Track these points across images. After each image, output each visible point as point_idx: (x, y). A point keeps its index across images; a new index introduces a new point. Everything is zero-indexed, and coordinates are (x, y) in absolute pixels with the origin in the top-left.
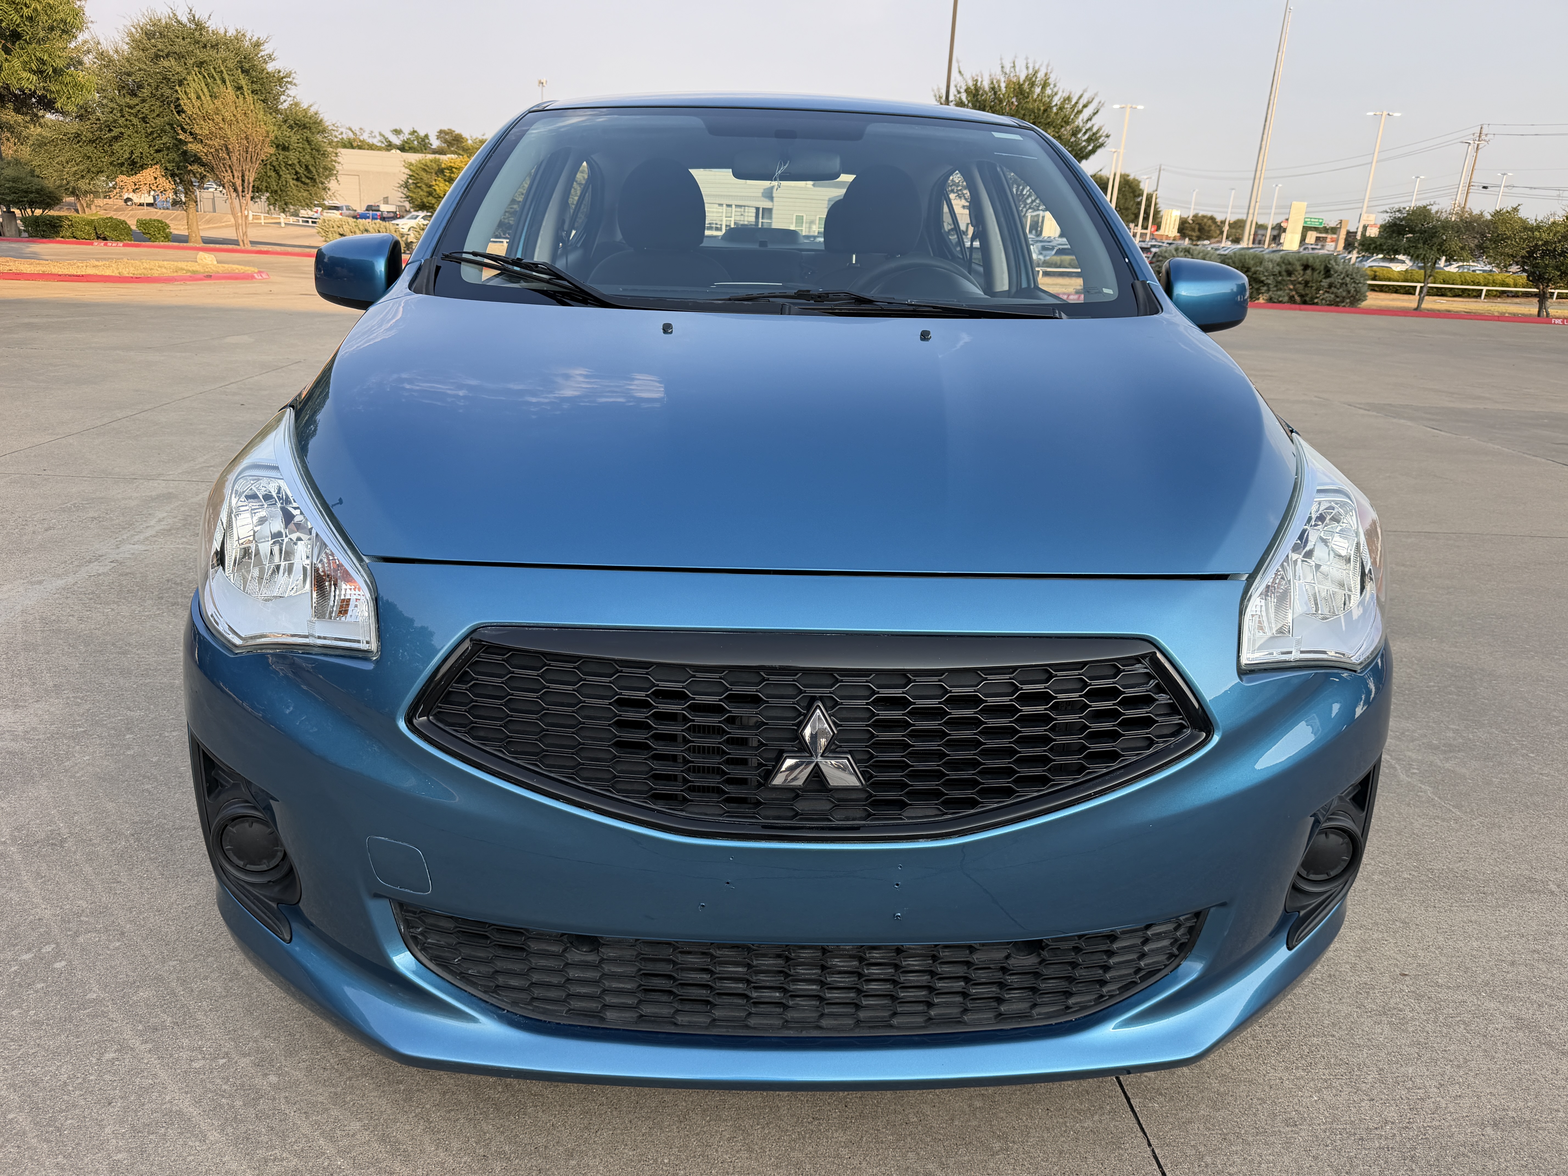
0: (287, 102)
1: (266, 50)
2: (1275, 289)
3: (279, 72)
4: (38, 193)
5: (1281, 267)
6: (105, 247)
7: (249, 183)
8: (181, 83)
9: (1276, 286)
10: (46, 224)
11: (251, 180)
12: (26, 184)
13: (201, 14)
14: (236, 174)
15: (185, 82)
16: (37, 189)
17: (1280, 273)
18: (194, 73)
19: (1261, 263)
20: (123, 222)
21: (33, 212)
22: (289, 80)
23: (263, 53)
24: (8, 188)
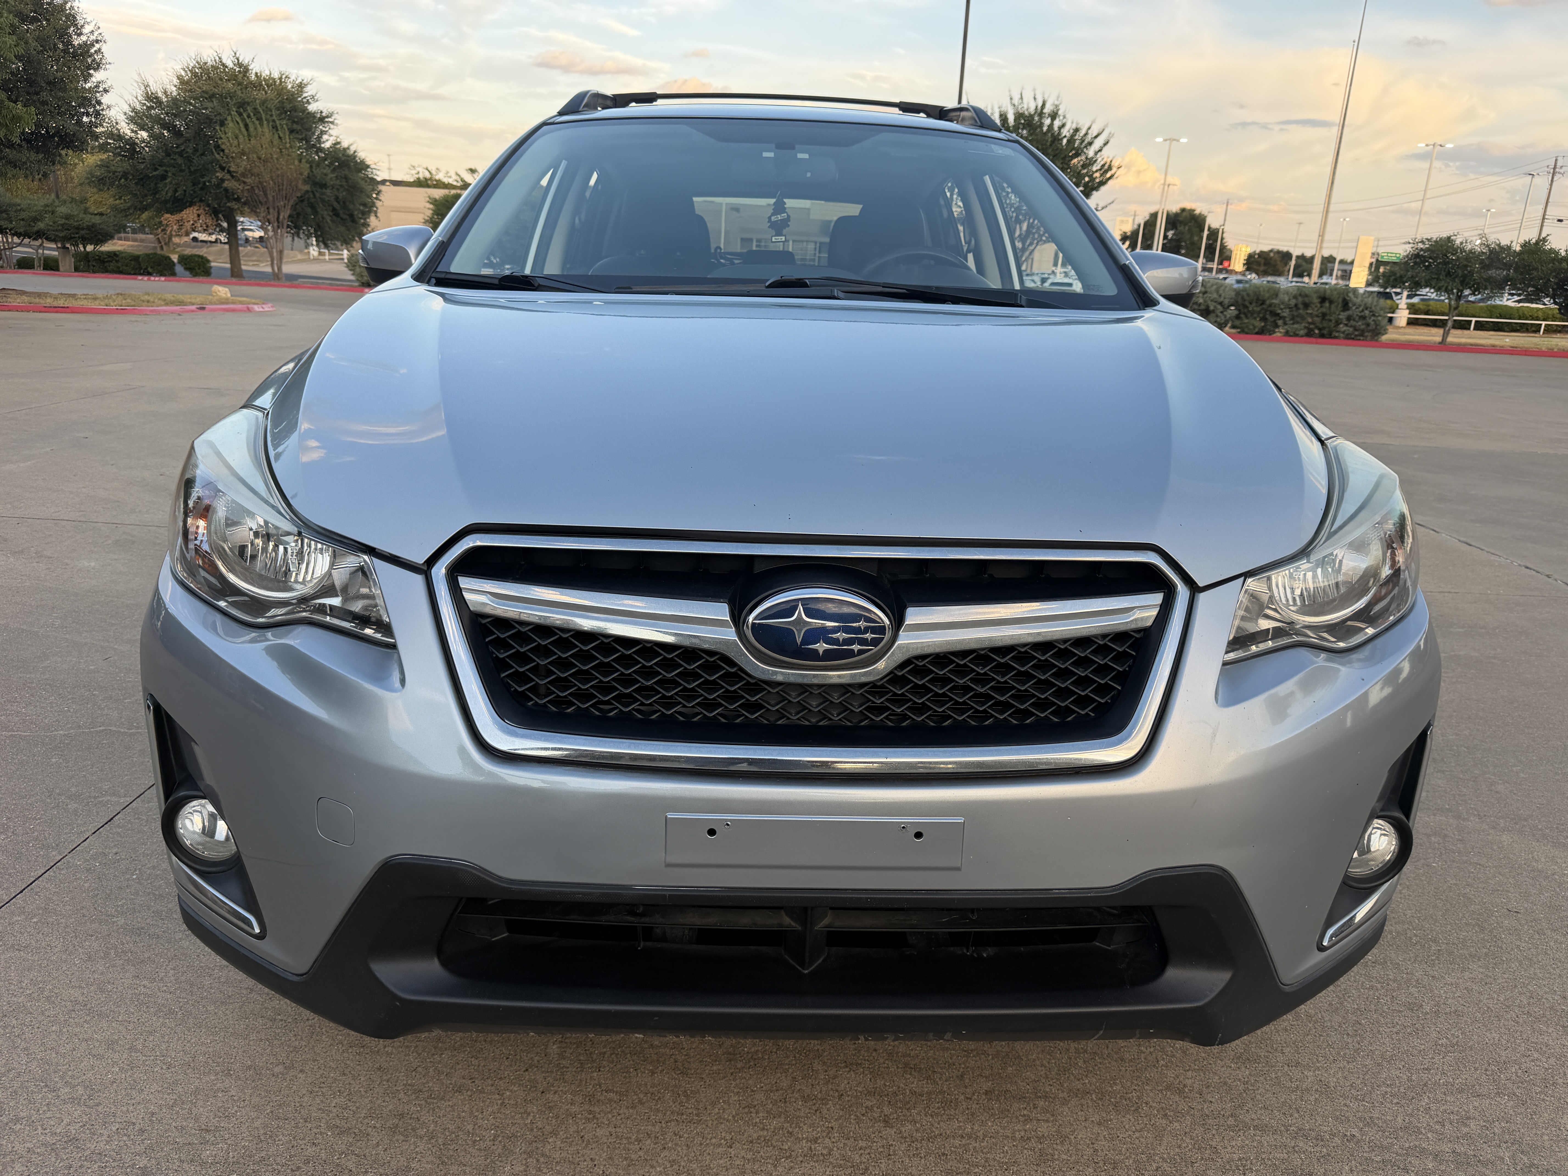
0: (329, 141)
2: (1291, 322)
3: (321, 112)
4: (90, 230)
5: (1297, 298)
6: (148, 282)
7: (284, 219)
8: (221, 124)
9: (1293, 319)
10: (96, 259)
11: (286, 216)
13: (244, 57)
14: (271, 210)
16: (89, 226)
17: (1296, 305)
18: (234, 114)
19: (1277, 295)
20: (167, 257)
21: (85, 248)
22: (330, 120)
23: (306, 94)
24: (62, 225)
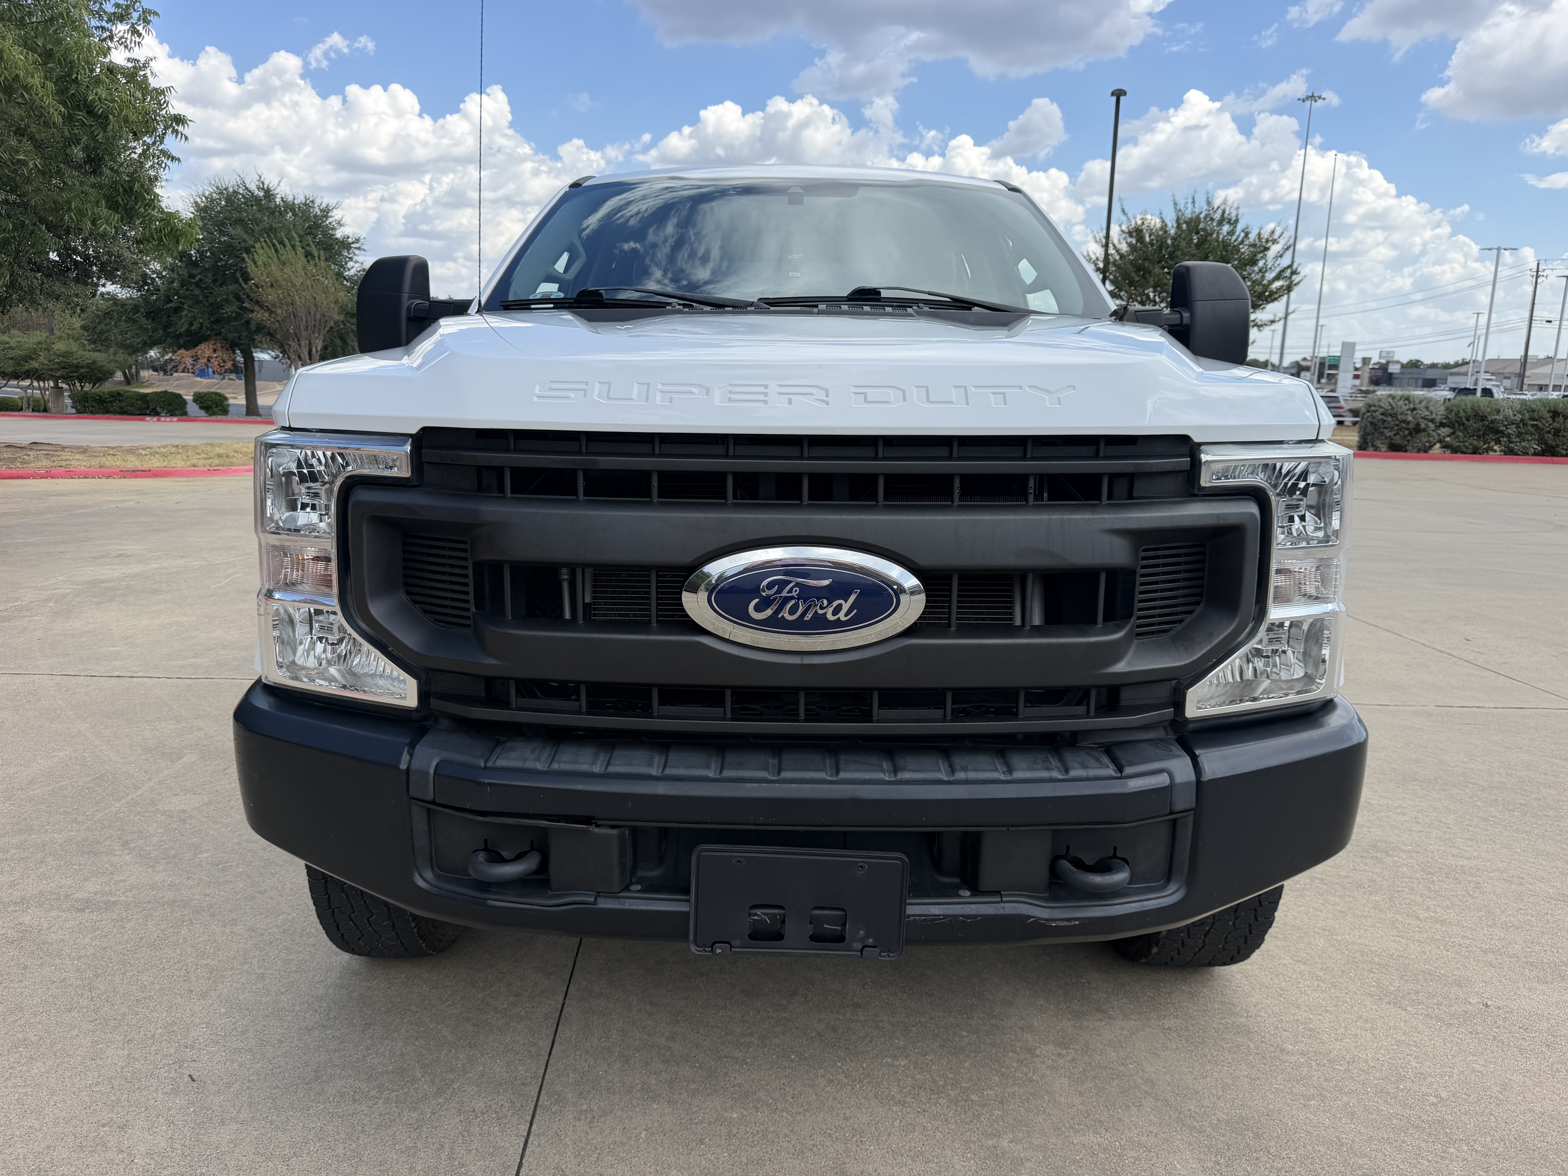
0: (354, 269)
1: (336, 215)
2: (1518, 439)
3: (348, 237)
4: (89, 368)
5: (1523, 415)
6: (159, 423)
7: (317, 351)
8: (248, 252)
9: (1518, 436)
10: (96, 400)
11: (319, 348)
12: (77, 359)
13: (271, 180)
14: (303, 343)
15: (253, 250)
16: (88, 364)
17: (1522, 420)
18: (262, 240)
19: (1498, 412)
20: (179, 396)
21: (82, 387)
22: (358, 245)
23: (330, 220)
24: (58, 363)
